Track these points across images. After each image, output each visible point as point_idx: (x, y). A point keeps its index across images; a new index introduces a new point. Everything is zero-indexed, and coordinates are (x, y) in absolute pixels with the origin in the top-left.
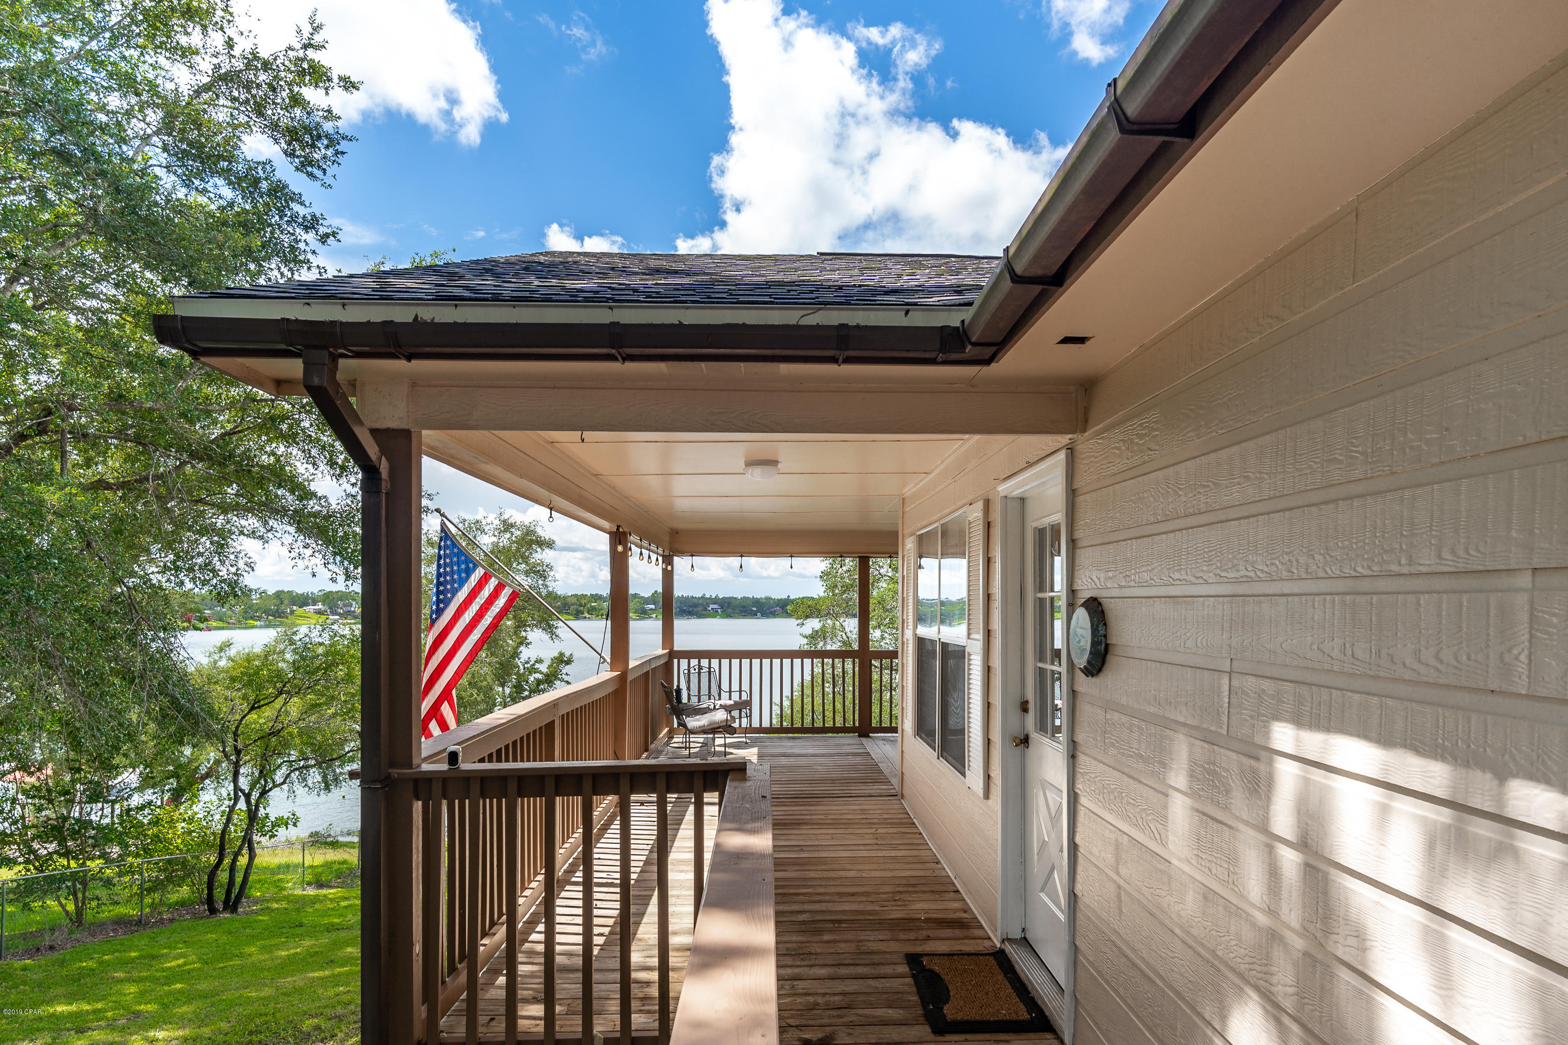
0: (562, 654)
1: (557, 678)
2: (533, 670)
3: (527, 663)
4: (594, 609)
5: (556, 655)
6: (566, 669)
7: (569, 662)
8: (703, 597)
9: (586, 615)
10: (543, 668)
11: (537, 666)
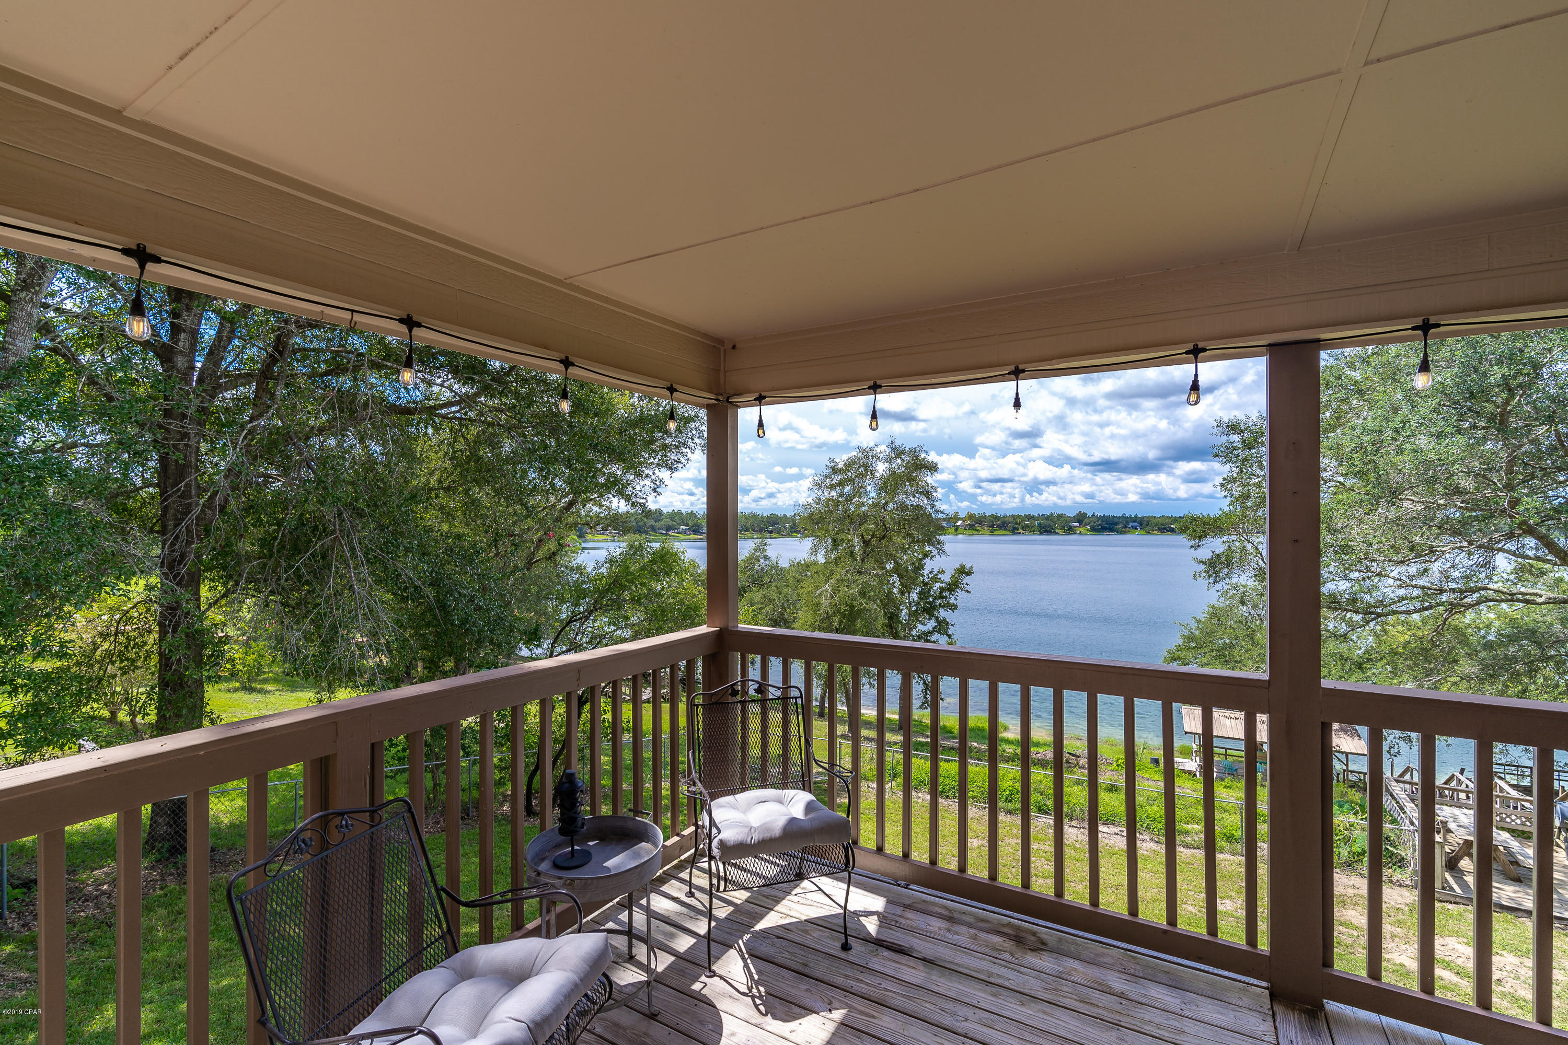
0: (962, 567)
1: (957, 587)
2: (935, 579)
3: (931, 573)
4: (1027, 526)
5: (958, 567)
6: (967, 579)
7: (969, 573)
8: (1123, 516)
9: (1021, 531)
10: (946, 578)
11: (939, 576)
